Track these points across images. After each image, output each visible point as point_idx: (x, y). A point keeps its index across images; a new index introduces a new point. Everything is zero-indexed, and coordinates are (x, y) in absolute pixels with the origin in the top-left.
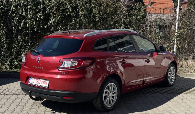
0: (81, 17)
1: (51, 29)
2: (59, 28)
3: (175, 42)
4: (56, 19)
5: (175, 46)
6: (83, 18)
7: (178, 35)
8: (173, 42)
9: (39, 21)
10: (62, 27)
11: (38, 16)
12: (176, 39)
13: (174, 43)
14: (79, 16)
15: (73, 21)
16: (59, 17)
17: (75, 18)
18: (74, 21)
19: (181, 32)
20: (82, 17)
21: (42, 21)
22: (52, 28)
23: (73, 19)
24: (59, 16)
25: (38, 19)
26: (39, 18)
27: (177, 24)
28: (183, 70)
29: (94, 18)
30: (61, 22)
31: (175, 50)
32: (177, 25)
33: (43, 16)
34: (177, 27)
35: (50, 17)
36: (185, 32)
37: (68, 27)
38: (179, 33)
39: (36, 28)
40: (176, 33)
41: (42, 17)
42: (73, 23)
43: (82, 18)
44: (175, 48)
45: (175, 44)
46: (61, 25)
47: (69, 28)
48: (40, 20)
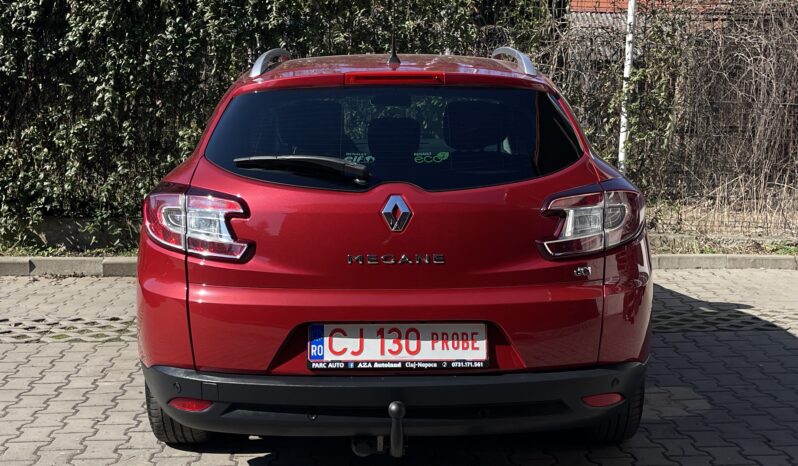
0: (205, 13)
1: (75, 66)
2: (109, 64)
3: (624, 120)
4: (93, 24)
5: (623, 137)
6: (211, 19)
7: (631, 87)
8: (612, 120)
9: (21, 34)
10: (121, 57)
11: (14, 12)
12: (624, 109)
13: (617, 126)
14: (195, 10)
15: (170, 29)
16: (106, 13)
17: (178, 20)
18: (171, 32)
19: (646, 77)
20: (207, 14)
21: (33, 32)
22: (79, 61)
23: (168, 21)
24: (104, 9)
25: (13, 26)
26: (22, 21)
27: (630, 42)
28: (658, 242)
29: (261, 18)
30: (117, 34)
31: (622, 157)
32: (628, 48)
33: (34, 10)
34: (628, 56)
35: (68, 15)
36: (660, 78)
37: (147, 57)
38: (635, 79)
39: (7, 64)
40: (627, 79)
41: (34, 13)
42: (167, 41)
43: (205, 20)
44: (621, 145)
45: (623, 129)
46: (116, 48)
47: (150, 59)
48: (26, 29)
